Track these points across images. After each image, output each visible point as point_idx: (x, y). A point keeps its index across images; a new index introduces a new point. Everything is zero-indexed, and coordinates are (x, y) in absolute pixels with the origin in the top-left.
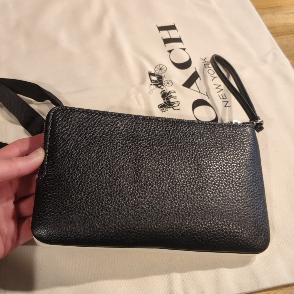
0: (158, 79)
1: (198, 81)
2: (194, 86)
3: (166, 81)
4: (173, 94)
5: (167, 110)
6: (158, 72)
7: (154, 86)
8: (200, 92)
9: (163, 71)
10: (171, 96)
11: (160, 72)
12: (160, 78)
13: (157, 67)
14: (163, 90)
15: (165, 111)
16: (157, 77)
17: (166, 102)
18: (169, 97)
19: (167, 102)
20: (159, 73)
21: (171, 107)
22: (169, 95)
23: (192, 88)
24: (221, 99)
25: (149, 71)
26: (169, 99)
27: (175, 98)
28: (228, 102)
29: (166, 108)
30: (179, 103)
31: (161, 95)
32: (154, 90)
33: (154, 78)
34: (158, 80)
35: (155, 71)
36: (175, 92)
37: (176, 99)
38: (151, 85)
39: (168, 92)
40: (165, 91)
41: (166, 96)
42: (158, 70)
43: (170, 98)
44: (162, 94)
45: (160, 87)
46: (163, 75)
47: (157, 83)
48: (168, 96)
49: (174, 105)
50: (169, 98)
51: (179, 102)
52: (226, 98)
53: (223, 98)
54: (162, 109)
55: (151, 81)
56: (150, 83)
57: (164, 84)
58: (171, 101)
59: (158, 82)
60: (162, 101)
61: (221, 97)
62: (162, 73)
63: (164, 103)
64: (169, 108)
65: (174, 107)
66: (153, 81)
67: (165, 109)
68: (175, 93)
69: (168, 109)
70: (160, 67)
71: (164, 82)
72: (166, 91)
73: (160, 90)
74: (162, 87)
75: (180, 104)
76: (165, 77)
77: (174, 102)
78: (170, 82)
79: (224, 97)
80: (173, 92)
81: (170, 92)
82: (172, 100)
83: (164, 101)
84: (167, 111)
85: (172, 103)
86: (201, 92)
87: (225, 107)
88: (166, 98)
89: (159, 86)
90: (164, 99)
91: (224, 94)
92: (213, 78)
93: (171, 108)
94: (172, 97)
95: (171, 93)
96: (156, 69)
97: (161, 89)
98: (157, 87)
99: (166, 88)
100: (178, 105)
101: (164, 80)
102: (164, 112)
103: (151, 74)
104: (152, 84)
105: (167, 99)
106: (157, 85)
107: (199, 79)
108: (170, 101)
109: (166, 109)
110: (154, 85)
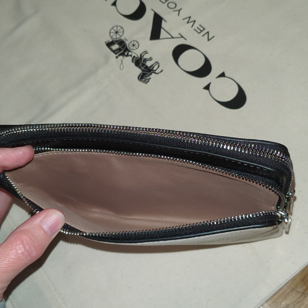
0: (120, 46)
1: (164, 24)
2: (163, 34)
3: (130, 44)
4: (146, 56)
5: (150, 78)
6: (115, 37)
7: (121, 57)
8: (173, 38)
9: (121, 34)
10: (145, 59)
11: (118, 36)
12: (121, 43)
13: (111, 32)
14: (133, 56)
15: (148, 82)
16: (118, 44)
17: (143, 69)
18: (144, 61)
19: (145, 68)
20: (117, 38)
21: (152, 72)
22: (143, 60)
23: (161, 37)
24: (199, 33)
25: (105, 43)
26: (145, 65)
27: (151, 59)
28: (208, 32)
29: (147, 76)
30: (158, 64)
31: (133, 64)
32: (123, 62)
33: (115, 47)
34: (121, 47)
35: (111, 37)
36: (146, 52)
37: (152, 61)
38: (117, 57)
39: (139, 56)
40: (136, 58)
41: (140, 62)
42: (114, 35)
43: (146, 63)
44: (134, 62)
45: (128, 55)
46: (123, 38)
47: (122, 52)
48: (142, 62)
49: (155, 69)
50: (144, 63)
51: (157, 62)
52: (204, 29)
53: (201, 31)
54: (144, 80)
55: (114, 52)
56: (115, 55)
57: (130, 48)
59: (122, 50)
60: (138, 71)
61: (199, 31)
62: (121, 36)
63: (142, 72)
64: (151, 74)
66: (116, 52)
67: (147, 78)
68: (147, 53)
69: (151, 76)
70: (115, 31)
71: (129, 45)
72: (136, 56)
73: (130, 59)
74: (130, 53)
75: (160, 64)
76: (127, 40)
77: (152, 65)
78: (135, 42)
79: (202, 29)
80: (145, 54)
81: (141, 55)
82: (149, 64)
83: (141, 69)
84: (150, 80)
85: (150, 67)
86: (174, 36)
87: (210, 41)
88: (141, 65)
89: (126, 54)
90: (140, 67)
91: (200, 25)
92: (178, 12)
93: (153, 74)
94: (147, 61)
95: (143, 56)
96: (112, 34)
97: (130, 57)
98: (124, 56)
99: (134, 53)
100: (159, 66)
101: (127, 43)
102: (148, 83)
103: (109, 45)
104: (117, 55)
105: (143, 65)
106: (123, 54)
107: (163, 21)
108: (147, 66)
109: (148, 78)
110: (120, 55)
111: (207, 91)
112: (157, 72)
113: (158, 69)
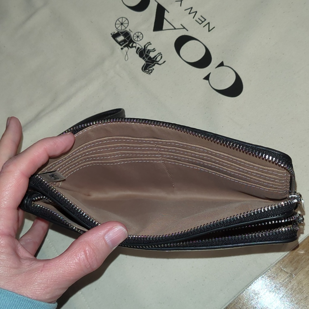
0: (125, 37)
1: (166, 15)
2: (166, 25)
3: (135, 35)
4: (149, 48)
5: (153, 69)
6: (121, 28)
7: (126, 49)
8: (175, 29)
9: (126, 25)
10: (149, 50)
11: (123, 28)
12: (126, 34)
13: (117, 23)
14: (137, 48)
15: (151, 72)
16: (123, 35)
17: (147, 60)
18: (147, 52)
19: (148, 59)
20: (122, 29)
21: (155, 63)
22: (146, 51)
23: (164, 28)
24: (200, 24)
25: (111, 34)
26: (149, 56)
27: (154, 50)
28: (209, 23)
29: (151, 67)
30: (161, 55)
31: (138, 55)
32: (127, 53)
33: (121, 38)
34: (125, 39)
35: (117, 28)
36: (149, 43)
37: (155, 52)
38: (122, 49)
39: (143, 47)
40: (140, 49)
41: (144, 53)
42: (120, 26)
43: (149, 54)
44: (138, 53)
45: (132, 47)
46: (128, 29)
47: (127, 43)
48: (146, 53)
49: (158, 60)
50: (148, 54)
51: (160, 53)
52: (205, 20)
53: (203, 22)
54: (147, 70)
55: (119, 43)
56: (120, 47)
57: (134, 40)
58: (152, 57)
59: (127, 41)
60: (142, 62)
61: (200, 22)
62: (126, 28)
63: (146, 63)
64: (154, 65)
65: (159, 61)
66: (121, 44)
67: (150, 69)
68: (151, 44)
69: (154, 67)
70: (120, 22)
71: (133, 37)
72: (140, 47)
73: (134, 50)
74: (134, 45)
75: (163, 55)
76: (131, 31)
77: (155, 56)
78: (139, 34)
79: (203, 20)
80: (149, 45)
81: (145, 46)
83: (145, 60)
84: (154, 71)
85: (154, 58)
86: (176, 28)
87: (210, 32)
88: (144, 56)
89: (131, 45)
90: (144, 58)
91: (201, 16)
92: (180, 2)
93: (156, 65)
94: (150, 52)
95: (147, 47)
96: (117, 26)
97: (134, 48)
98: (129, 48)
99: (138, 44)
100: (161, 57)
101: (132, 34)
102: (151, 74)
103: (115, 36)
104: (122, 47)
105: (147, 56)
106: (127, 46)
107: (166, 12)
108: (150, 57)
109: (152, 68)
110: (125, 47)
111: (208, 81)
112: (160, 63)
113: (161, 60)
